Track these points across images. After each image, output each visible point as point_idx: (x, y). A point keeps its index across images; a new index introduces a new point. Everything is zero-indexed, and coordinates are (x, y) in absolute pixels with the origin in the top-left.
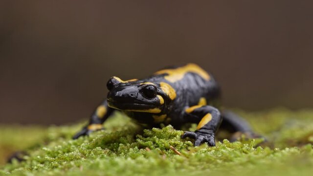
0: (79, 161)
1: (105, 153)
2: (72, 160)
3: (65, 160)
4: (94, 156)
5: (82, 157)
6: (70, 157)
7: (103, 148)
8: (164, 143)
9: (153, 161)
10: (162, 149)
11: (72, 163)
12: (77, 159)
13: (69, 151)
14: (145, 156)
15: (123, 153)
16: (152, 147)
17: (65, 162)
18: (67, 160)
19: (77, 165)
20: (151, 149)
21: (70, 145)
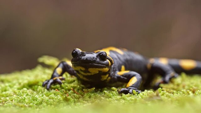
0: (12, 97)
1: (29, 92)
2: (7, 97)
3: (3, 96)
4: (22, 94)
5: (14, 94)
6: (6, 95)
7: (28, 89)
8: (67, 86)
9: (59, 97)
10: (66, 90)
11: (8, 98)
12: (11, 96)
13: (5, 91)
14: (55, 94)
15: (41, 92)
16: (59, 88)
17: (3, 98)
18: (4, 97)
19: (11, 99)
20: (58, 90)
21: (6, 86)
